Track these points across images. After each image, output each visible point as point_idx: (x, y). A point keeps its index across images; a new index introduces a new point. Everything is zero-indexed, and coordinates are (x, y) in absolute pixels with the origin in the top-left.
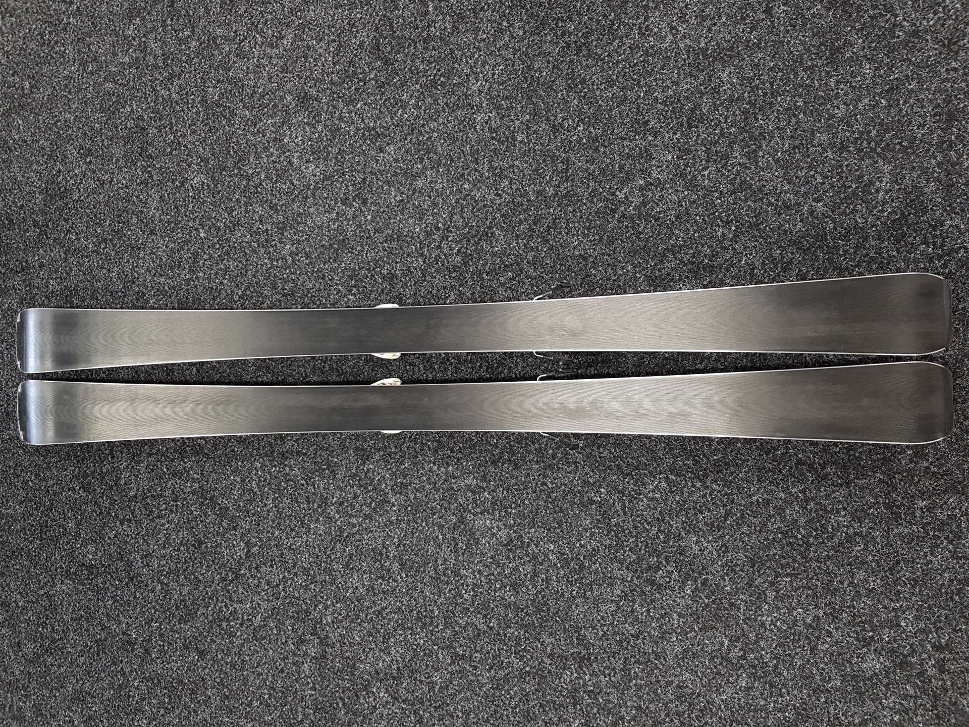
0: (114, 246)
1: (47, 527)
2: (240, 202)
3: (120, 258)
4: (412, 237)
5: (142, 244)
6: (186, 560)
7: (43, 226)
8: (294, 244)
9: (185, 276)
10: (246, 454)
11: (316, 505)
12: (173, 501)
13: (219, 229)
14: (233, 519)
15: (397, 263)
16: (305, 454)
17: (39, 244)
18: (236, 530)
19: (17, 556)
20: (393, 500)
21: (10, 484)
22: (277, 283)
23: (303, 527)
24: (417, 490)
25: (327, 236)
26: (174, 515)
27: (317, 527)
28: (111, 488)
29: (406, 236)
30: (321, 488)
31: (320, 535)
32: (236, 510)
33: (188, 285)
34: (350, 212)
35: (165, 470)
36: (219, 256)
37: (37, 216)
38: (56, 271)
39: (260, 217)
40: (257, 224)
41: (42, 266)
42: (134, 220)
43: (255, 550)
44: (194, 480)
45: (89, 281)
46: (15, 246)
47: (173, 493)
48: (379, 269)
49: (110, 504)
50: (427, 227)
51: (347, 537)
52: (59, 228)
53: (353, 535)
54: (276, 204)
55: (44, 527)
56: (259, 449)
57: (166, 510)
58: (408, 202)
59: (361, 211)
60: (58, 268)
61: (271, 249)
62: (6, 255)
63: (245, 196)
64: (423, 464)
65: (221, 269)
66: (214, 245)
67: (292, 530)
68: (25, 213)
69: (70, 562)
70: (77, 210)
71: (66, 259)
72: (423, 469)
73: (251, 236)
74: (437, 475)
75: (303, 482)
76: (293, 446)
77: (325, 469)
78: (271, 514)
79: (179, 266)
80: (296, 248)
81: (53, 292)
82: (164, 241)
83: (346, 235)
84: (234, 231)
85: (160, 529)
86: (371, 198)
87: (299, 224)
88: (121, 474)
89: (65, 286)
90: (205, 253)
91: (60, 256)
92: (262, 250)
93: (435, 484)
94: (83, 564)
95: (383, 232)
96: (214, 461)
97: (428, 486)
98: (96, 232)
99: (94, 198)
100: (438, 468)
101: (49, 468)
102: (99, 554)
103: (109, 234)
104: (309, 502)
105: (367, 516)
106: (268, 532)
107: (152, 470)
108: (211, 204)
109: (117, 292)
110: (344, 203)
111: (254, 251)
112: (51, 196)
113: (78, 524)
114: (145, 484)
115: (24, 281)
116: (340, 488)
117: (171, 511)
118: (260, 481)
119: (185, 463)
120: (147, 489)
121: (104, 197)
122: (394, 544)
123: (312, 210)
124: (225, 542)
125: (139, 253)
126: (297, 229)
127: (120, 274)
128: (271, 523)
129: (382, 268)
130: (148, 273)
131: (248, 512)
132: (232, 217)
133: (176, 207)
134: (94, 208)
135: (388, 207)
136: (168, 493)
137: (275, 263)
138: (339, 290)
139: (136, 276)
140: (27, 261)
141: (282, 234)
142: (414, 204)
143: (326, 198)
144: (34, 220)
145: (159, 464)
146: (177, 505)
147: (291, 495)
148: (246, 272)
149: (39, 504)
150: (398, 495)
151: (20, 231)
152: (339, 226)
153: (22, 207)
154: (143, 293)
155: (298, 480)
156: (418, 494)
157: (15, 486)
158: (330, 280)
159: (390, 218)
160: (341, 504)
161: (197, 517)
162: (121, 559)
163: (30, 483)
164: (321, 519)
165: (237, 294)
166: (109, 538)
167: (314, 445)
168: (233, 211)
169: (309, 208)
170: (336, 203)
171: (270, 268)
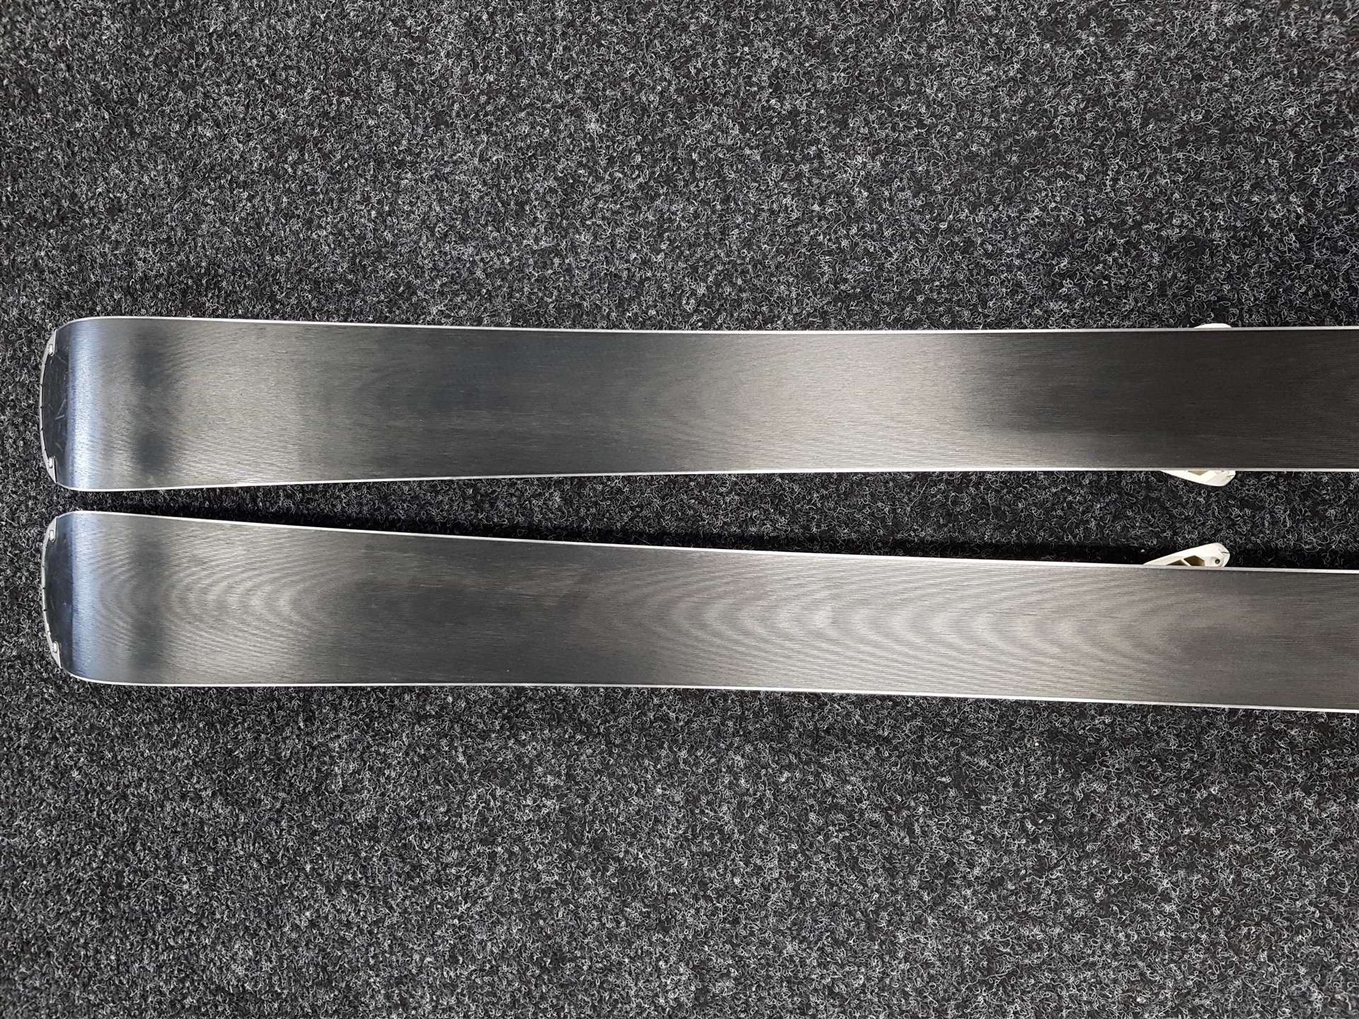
0: (326, 156)
1: (120, 887)
2: (713, 35)
3: (343, 190)
4: (1272, 135)
5: (408, 151)
6: (515, 1000)
7: (120, 102)
8: (879, 151)
9: (537, 240)
10: (703, 730)
11: (914, 883)
12: (483, 842)
13: (645, 110)
14: (657, 902)
15: (1214, 207)
16: (887, 740)
17: (106, 148)
18: (666, 931)
19: (36, 955)
20: (1165, 883)
21: (20, 772)
22: (817, 263)
23: (873, 939)
24: (1245, 861)
25: (988, 128)
26: (482, 879)
27: (916, 941)
28: (303, 797)
29: (1250, 130)
30: (935, 839)
31: (927, 965)
32: (668, 878)
33: (545, 267)
34: (1067, 59)
35: (461, 759)
36: (640, 186)
37: (104, 77)
38: (156, 224)
39: (775, 75)
40: (766, 94)
41: (115, 209)
42: (388, 86)
43: (724, 987)
44: (545, 791)
45: (248, 251)
46: (41, 155)
47: (483, 820)
48: (1151, 226)
49: (300, 839)
50: (1325, 102)
51: (1010, 975)
52: (167, 109)
53: (1030, 970)
54: (827, 39)
55: (110, 889)
56: (743, 718)
57: (460, 864)
58: (1264, 29)
59: (1106, 57)
60: (163, 216)
61: (805, 168)
62: (15, 180)
63: (728, 18)
64: (1269, 790)
65: (646, 224)
66: (626, 156)
67: (837, 943)
68: (69, 68)
69: (182, 981)
70: (219, 59)
71: (184, 191)
72: (1269, 802)
73: (744, 129)
74: (1313, 824)
75: (876, 816)
76: (848, 715)
77: (946, 786)
78: (774, 897)
79: (519, 214)
80: (885, 164)
81: (146, 277)
82: (476, 144)
83: (1051, 126)
84: (692, 116)
85: (440, 913)
86: (1140, 18)
87: (897, 93)
88: (333, 763)
89: (180, 264)
90: (599, 179)
91: (168, 183)
92: (776, 172)
93: (1306, 846)
94: (219, 989)
95: (1171, 118)
96: (608, 743)
97: (1280, 852)
98: (274, 117)
99: (269, 26)
100: (1317, 804)
101: (127, 738)
102: (266, 966)
103: (309, 124)
104: (891, 873)
105: (1075, 924)
106: (764, 943)
107: (424, 759)
108: (622, 40)
109: (331, 282)
110: (1045, 37)
111: (754, 174)
112: (143, 22)
113: (208, 886)
114: (403, 794)
115: (64, 249)
116: (994, 841)
117: (476, 870)
118: (742, 805)
119: (523, 744)
120: (409, 808)
121: (300, 23)
122: (1162, 1004)
123: (939, 56)
124: (632, 960)
125: (398, 177)
126: (890, 111)
127: (340, 232)
128: (772, 920)
129: (1166, 222)
130: (427, 233)
131: (703, 886)
132: (688, 76)
133: (516, 51)
134: (270, 51)
135: (1193, 44)
136: (467, 820)
137: (816, 208)
138: (1019, 284)
139: (389, 238)
140: (74, 195)
141: (844, 124)
142: (1282, 36)
143: (990, 20)
144: (96, 87)
145: (444, 742)
146: (493, 855)
147: (837, 848)
148: (724, 232)
149: (99, 828)
150: (1182, 873)
151: (56, 116)
152: (1027, 100)
153: (61, 52)
154: (409, 285)
155: (862, 812)
156: (1246, 873)
157: (34, 780)
158: (988, 255)
159: (1198, 78)
160: (996, 884)
161: (551, 891)
162: (327, 984)
163: (75, 774)
164: (930, 920)
165: (694, 293)
166: (295, 927)
167: (915, 716)
168: (689, 60)
169: (931, 48)
170: (1023, 32)
171: (799, 221)
